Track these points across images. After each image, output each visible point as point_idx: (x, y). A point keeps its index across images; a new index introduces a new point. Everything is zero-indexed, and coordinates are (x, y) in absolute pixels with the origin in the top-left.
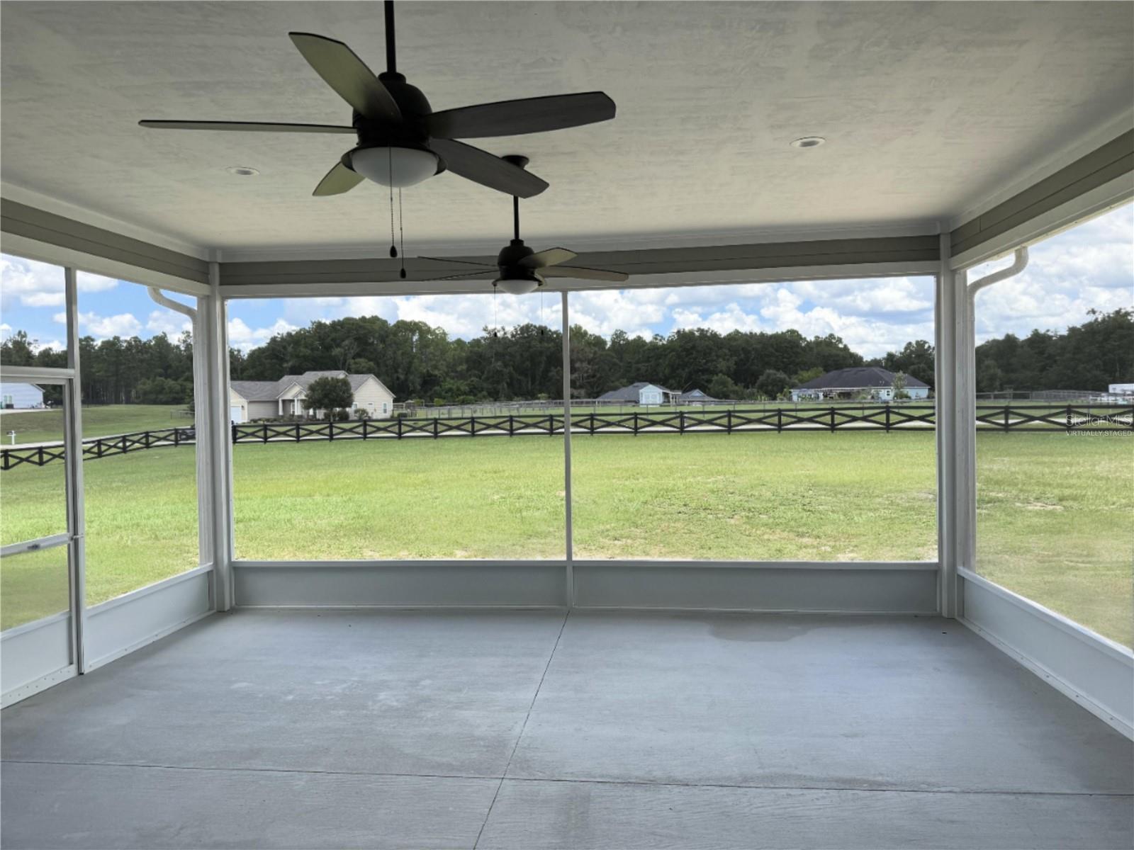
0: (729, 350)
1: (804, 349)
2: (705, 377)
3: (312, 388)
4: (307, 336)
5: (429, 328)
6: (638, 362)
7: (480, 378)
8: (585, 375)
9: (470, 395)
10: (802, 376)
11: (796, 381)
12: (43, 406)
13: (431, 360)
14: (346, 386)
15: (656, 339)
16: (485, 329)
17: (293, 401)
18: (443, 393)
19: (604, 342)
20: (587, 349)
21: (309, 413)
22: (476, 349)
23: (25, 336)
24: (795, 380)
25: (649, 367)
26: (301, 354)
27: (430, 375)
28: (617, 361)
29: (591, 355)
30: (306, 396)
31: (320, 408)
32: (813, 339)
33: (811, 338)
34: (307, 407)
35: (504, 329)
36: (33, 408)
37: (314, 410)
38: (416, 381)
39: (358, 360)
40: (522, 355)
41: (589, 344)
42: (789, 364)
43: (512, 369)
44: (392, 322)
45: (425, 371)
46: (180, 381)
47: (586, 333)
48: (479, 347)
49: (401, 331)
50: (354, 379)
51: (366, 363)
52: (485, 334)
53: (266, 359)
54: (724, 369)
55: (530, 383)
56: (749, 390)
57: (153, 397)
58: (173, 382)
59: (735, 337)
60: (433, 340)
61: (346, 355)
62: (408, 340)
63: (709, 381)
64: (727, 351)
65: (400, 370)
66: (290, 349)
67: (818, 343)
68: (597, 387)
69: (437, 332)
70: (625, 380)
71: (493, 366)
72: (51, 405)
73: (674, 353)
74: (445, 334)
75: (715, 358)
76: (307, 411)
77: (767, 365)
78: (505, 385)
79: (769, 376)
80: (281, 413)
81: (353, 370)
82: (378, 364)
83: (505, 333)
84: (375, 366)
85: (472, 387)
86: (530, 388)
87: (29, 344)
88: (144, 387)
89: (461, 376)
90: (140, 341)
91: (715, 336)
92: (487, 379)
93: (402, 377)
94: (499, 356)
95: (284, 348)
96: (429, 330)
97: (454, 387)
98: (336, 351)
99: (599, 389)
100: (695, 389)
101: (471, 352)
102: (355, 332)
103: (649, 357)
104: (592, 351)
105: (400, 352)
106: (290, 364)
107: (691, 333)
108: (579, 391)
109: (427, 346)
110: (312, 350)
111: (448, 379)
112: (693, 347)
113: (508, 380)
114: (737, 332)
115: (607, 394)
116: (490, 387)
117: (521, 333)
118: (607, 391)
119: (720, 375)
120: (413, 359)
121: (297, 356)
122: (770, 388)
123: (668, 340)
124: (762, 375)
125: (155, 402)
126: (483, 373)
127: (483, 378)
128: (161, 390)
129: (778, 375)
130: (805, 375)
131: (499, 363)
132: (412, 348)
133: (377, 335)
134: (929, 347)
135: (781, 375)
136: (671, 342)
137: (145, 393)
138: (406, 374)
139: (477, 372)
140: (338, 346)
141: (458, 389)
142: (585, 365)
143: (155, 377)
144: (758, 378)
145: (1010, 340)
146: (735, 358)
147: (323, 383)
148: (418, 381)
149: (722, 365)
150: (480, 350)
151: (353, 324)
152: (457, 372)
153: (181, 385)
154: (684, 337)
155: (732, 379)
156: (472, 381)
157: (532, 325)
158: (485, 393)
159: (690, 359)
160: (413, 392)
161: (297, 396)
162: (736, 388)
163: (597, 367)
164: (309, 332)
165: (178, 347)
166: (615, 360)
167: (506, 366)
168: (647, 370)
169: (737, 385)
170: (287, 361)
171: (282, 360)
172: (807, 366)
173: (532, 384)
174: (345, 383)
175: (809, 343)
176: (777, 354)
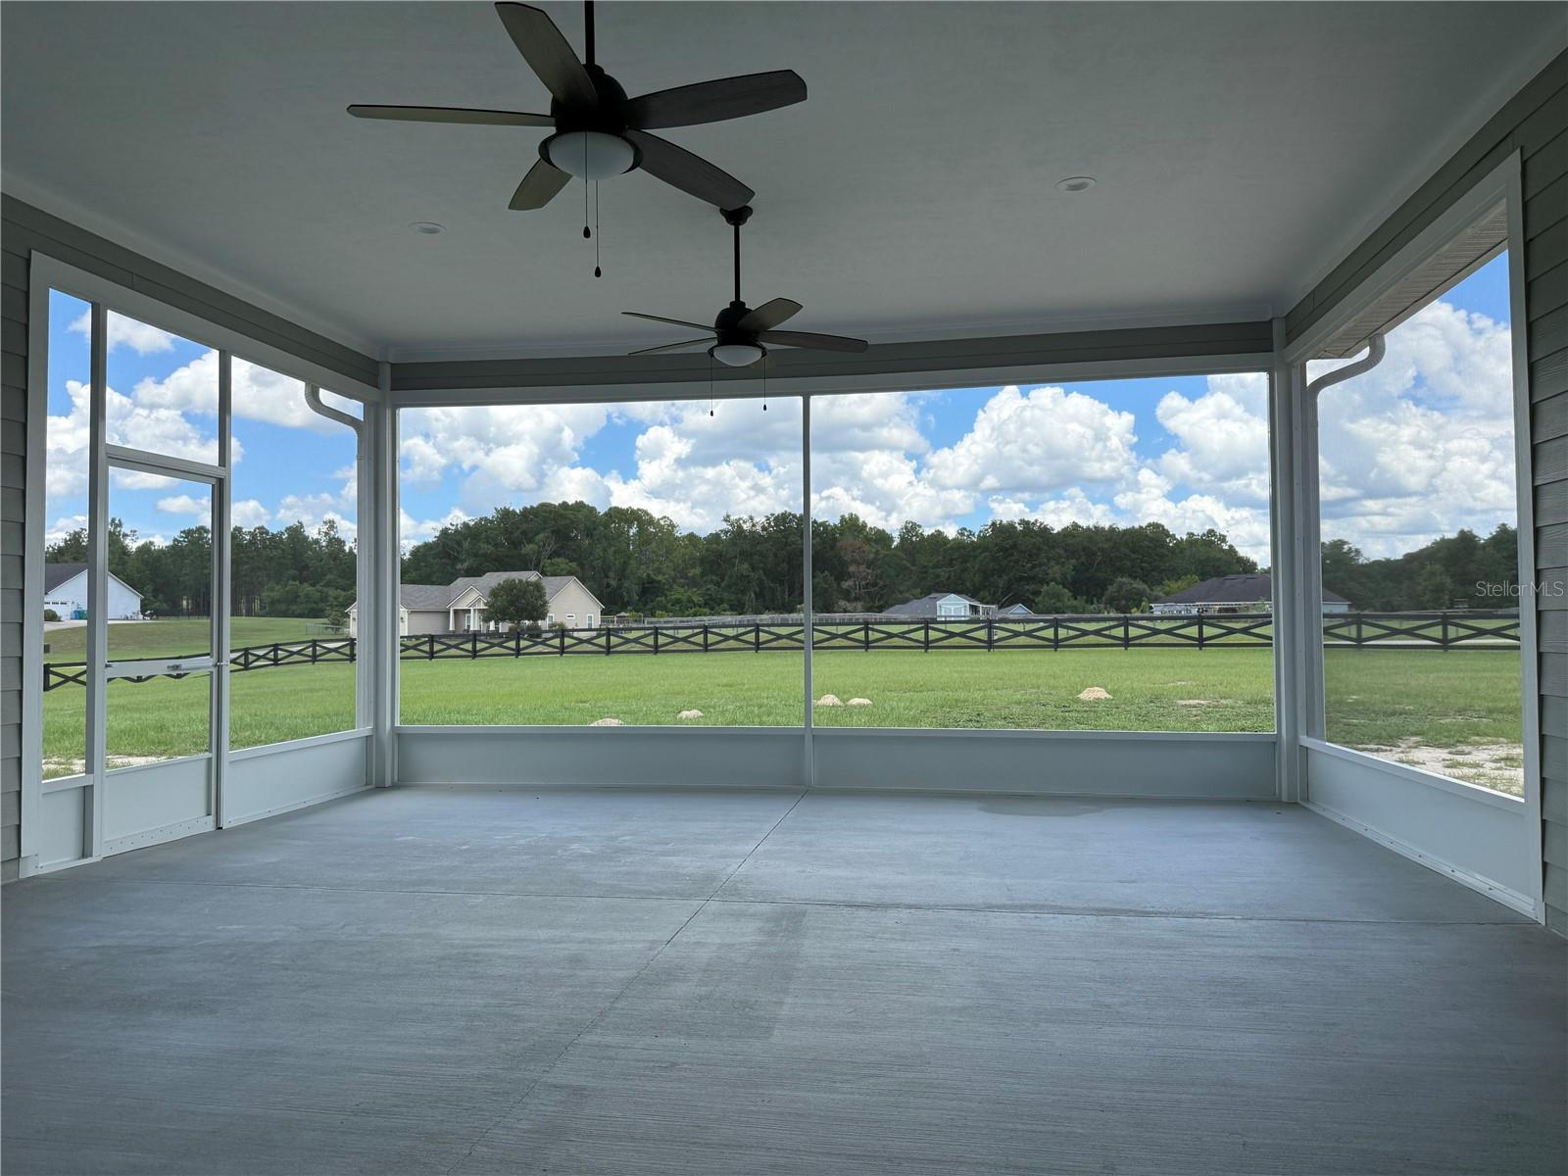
0: (1066, 551)
1: (1172, 551)
2: (1032, 587)
3: (494, 593)
4: (490, 528)
5: (651, 517)
6: (936, 566)
7: (719, 587)
8: (863, 583)
9: (705, 607)
10: (1169, 586)
11: (1161, 594)
12: (141, 616)
13: (653, 561)
14: (538, 591)
15: (962, 534)
16: (727, 519)
17: (469, 611)
18: (669, 605)
19: (890, 539)
20: (866, 548)
21: (489, 627)
22: (715, 546)
23: (120, 525)
24: (1158, 591)
25: (952, 574)
26: (481, 552)
27: (652, 582)
28: (908, 565)
29: (872, 556)
30: (486, 604)
31: (503, 620)
32: (1185, 537)
33: (1182, 535)
34: (487, 620)
35: (751, 518)
36: (127, 619)
37: (497, 623)
38: (632, 589)
39: (556, 560)
40: (775, 555)
41: (868, 540)
42: (1152, 571)
43: (761, 572)
44: (602, 510)
45: (645, 575)
46: (318, 587)
47: (864, 525)
48: (718, 545)
49: (614, 522)
50: (548, 583)
51: (567, 564)
52: (725, 526)
53: (434, 558)
54: (1058, 576)
55: (787, 593)
56: (1094, 606)
57: (283, 607)
58: (311, 588)
59: (1073, 532)
60: (655, 534)
61: (539, 553)
62: (621, 533)
63: (1037, 593)
64: (1062, 552)
65: (611, 574)
66: (466, 545)
67: (1192, 541)
68: (879, 600)
69: (662, 522)
70: (919, 590)
71: (736, 569)
72: (151, 615)
73: (987, 554)
74: (673, 526)
75: (1045, 560)
76: (486, 625)
77: (1121, 571)
78: (753, 595)
79: (1121, 586)
80: (451, 628)
81: (548, 574)
82: (581, 565)
83: (754, 525)
84: (578, 569)
85: (707, 597)
86: (787, 600)
87: (125, 535)
88: (272, 594)
89: (693, 583)
90: (267, 533)
91: (1045, 531)
92: (729, 586)
93: (614, 583)
94: (745, 555)
95: (459, 543)
96: (651, 521)
97: (684, 598)
98: (528, 548)
99: (881, 603)
100: (1017, 603)
101: (707, 550)
102: (553, 522)
103: (952, 560)
104: (874, 550)
105: (613, 549)
106: (466, 565)
107: (1011, 525)
108: (854, 604)
109: (648, 543)
110: (496, 545)
111: (675, 587)
112: (1014, 546)
113: (757, 589)
114: (1075, 526)
115: (891, 609)
116: (733, 597)
117: (776, 525)
118: (892, 605)
119: (1053, 583)
120: (629, 558)
121: (476, 555)
122: (1123, 602)
123: (979, 536)
124: (1112, 584)
125: (285, 614)
126: (723, 579)
127: (723, 585)
128: (294, 598)
129: (1135, 586)
130: (1174, 585)
131: (746, 566)
132: (628, 545)
133: (581, 526)
134: (1350, 548)
135: (1139, 585)
136: (982, 538)
137: (273, 603)
138: (620, 580)
139: (714, 578)
140: (530, 541)
141: (690, 601)
142: (862, 568)
143: (288, 580)
144: (1107, 589)
145: (1466, 539)
146: (1073, 561)
147: (508, 588)
148: (636, 589)
149: (1055, 570)
150: (720, 548)
151: (551, 512)
152: (687, 578)
153: (320, 591)
154: (1002, 531)
155: (1070, 591)
156: (708, 589)
157: (790, 514)
158: (726, 606)
159: (1010, 561)
160: (628, 603)
161: (474, 605)
162: (1075, 603)
163: (879, 571)
164: (492, 522)
165: (317, 542)
166: (904, 562)
167: (753, 569)
168: (949, 578)
169: (1076, 599)
170: (463, 561)
171: (456, 559)
172: (1176, 574)
173: (789, 596)
174: (538, 587)
175: (1180, 543)
176: (1133, 556)
